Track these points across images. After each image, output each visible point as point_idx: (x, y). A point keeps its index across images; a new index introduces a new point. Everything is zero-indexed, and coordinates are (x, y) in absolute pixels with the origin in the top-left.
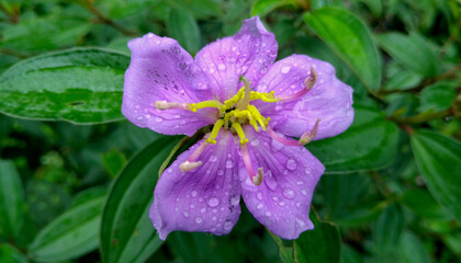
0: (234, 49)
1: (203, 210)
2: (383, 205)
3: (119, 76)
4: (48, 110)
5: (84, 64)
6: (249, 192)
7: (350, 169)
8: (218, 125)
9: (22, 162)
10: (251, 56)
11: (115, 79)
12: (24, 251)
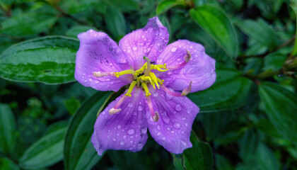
0: (143, 37)
1: (125, 137)
2: (245, 129)
3: (74, 54)
4: (30, 76)
5: (52, 47)
6: (152, 125)
7: (218, 109)
8: (133, 84)
9: (15, 105)
10: (153, 41)
11: (71, 55)
12: (17, 162)
